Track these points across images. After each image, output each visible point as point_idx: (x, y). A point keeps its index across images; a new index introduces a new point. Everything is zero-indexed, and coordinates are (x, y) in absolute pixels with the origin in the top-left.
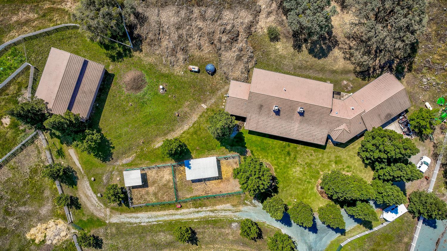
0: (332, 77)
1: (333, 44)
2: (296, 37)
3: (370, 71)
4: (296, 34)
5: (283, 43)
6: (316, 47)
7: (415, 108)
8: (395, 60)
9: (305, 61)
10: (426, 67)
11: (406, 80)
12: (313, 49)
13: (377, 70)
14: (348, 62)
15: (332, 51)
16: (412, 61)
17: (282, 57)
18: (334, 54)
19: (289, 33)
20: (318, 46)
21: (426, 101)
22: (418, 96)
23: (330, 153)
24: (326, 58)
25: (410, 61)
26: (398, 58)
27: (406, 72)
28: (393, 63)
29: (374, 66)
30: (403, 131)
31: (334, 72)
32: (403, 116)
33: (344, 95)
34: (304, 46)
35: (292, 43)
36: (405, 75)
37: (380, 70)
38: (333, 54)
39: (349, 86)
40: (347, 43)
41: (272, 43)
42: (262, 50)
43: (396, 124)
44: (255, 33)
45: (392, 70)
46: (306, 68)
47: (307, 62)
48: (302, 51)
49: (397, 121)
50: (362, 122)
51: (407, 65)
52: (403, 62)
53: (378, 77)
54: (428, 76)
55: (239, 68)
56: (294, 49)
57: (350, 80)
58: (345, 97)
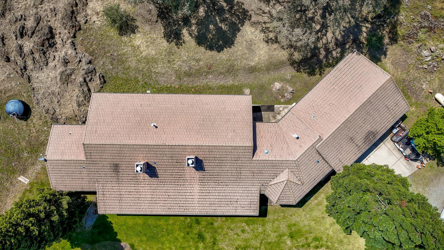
0: (251, 79)
1: (239, 18)
2: (167, 19)
3: (319, 56)
4: (164, 12)
5: (145, 34)
6: (207, 29)
7: (416, 107)
8: (361, 26)
9: (194, 60)
10: (424, 28)
11: (391, 59)
12: (204, 34)
13: (332, 51)
14: (275, 46)
15: (241, 31)
16: (395, 22)
17: (150, 61)
18: (246, 37)
19: (150, 14)
20: (211, 27)
21: (435, 92)
22: (419, 85)
23: (276, 222)
24: (232, 46)
25: (391, 22)
26: (368, 21)
27: (388, 44)
28: (361, 31)
29: (325, 44)
30: (405, 154)
31: (252, 70)
32: (398, 127)
33: (281, 109)
34: (185, 31)
35: (163, 31)
36: (387, 51)
37: (339, 50)
38: (243, 37)
39: (286, 92)
40: (266, 11)
41: (125, 38)
42: (109, 54)
43: (388, 145)
44: (87, 25)
45: (361, 45)
46: (199, 73)
47: (198, 61)
48: (184, 42)
49: (389, 138)
50: (321, 159)
51: (387, 32)
52: (379, 27)
53: (337, 63)
54: (431, 44)
55: (72, 97)
56: (168, 41)
57: (286, 79)
58: (283, 113)
